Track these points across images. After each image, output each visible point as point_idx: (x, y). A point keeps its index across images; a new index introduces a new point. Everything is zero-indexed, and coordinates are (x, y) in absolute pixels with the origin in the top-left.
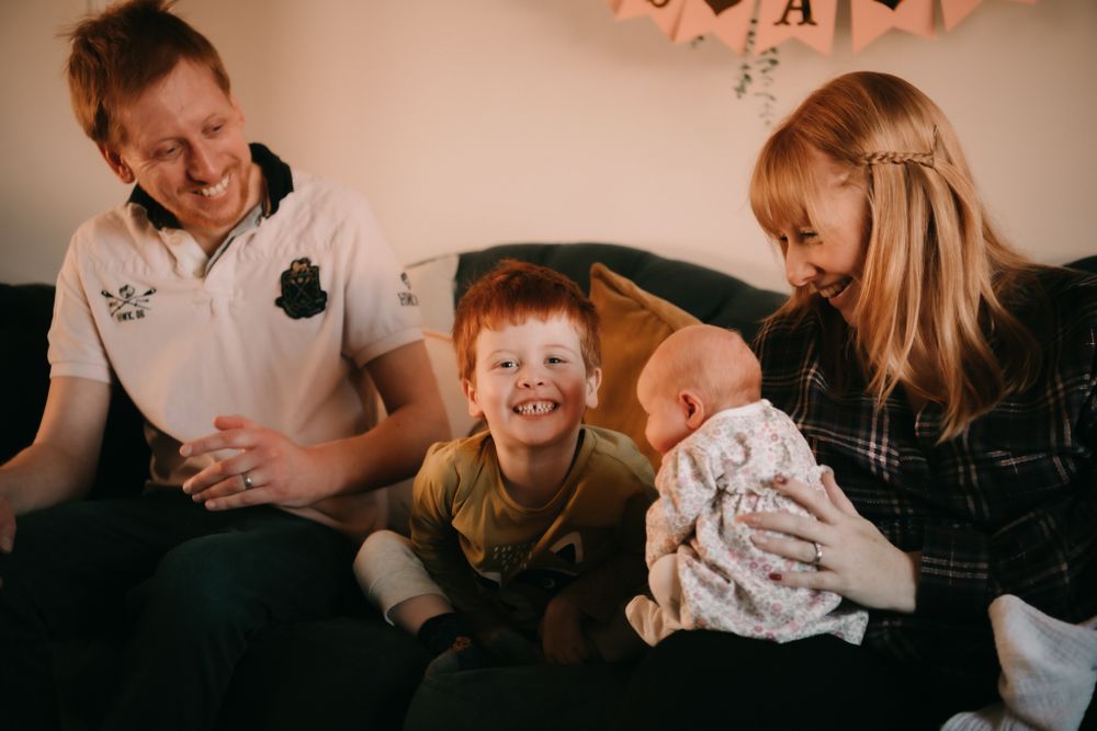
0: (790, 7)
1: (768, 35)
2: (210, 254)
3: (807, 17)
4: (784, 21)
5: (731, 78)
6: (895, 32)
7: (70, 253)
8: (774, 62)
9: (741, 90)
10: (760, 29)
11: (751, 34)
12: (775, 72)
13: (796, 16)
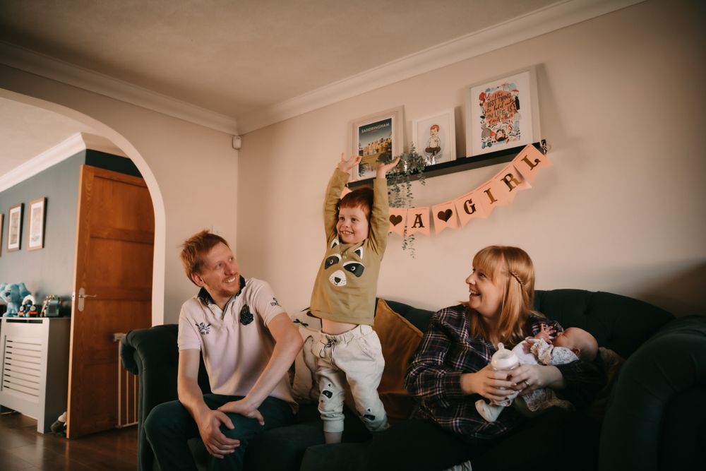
0: (416, 223)
1: (410, 231)
2: (223, 311)
3: (421, 226)
4: (414, 226)
5: (401, 244)
6: (447, 228)
7: (182, 310)
8: (413, 239)
9: (404, 248)
10: (407, 229)
11: (406, 230)
12: (414, 242)
13: (418, 225)
